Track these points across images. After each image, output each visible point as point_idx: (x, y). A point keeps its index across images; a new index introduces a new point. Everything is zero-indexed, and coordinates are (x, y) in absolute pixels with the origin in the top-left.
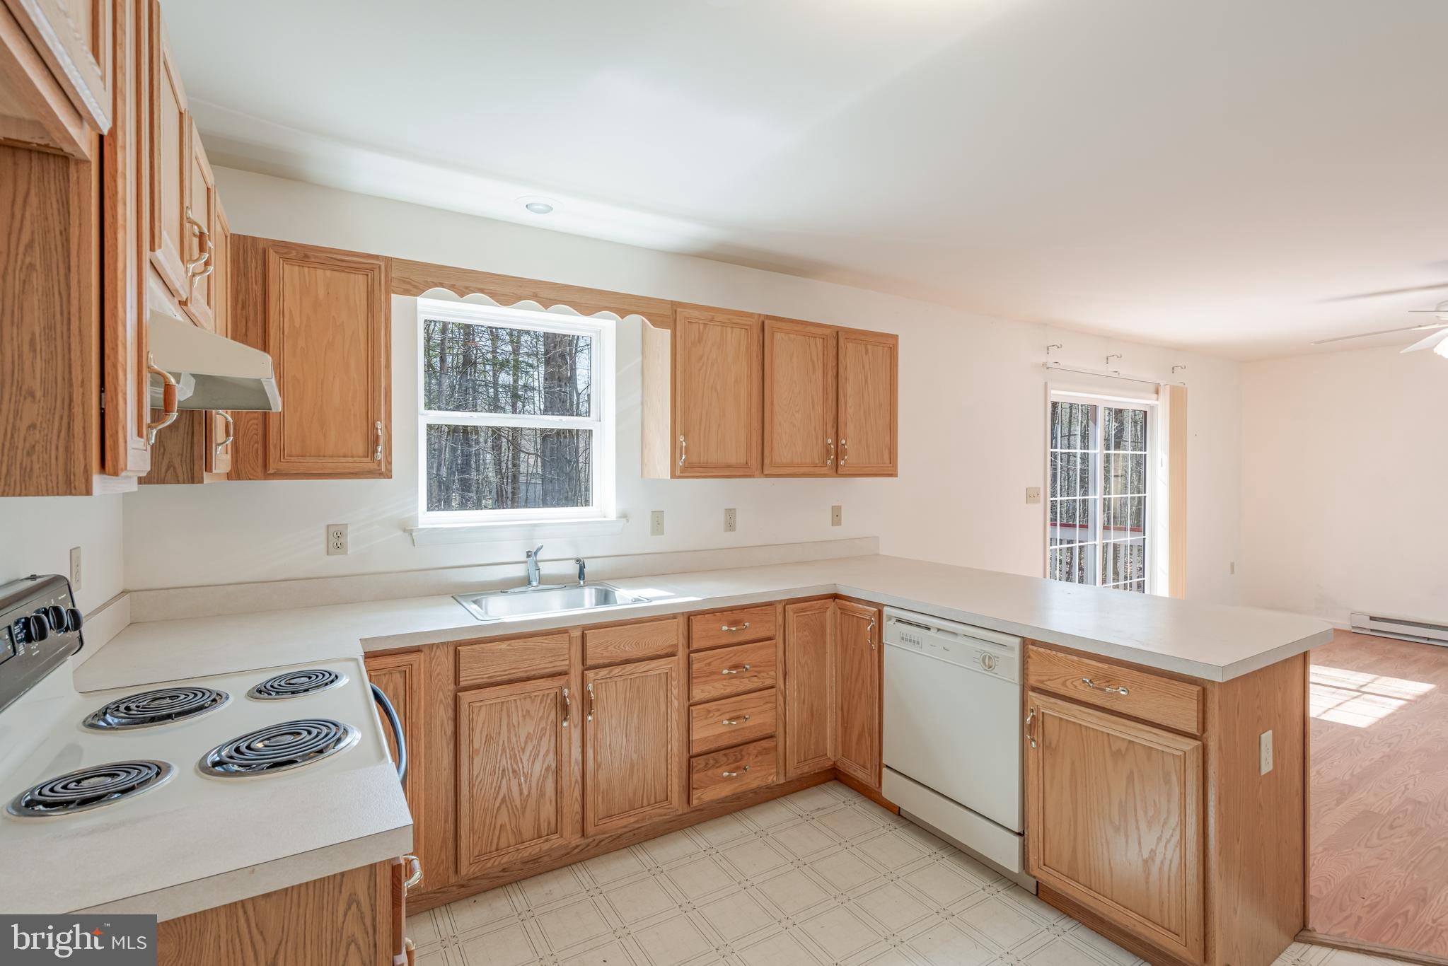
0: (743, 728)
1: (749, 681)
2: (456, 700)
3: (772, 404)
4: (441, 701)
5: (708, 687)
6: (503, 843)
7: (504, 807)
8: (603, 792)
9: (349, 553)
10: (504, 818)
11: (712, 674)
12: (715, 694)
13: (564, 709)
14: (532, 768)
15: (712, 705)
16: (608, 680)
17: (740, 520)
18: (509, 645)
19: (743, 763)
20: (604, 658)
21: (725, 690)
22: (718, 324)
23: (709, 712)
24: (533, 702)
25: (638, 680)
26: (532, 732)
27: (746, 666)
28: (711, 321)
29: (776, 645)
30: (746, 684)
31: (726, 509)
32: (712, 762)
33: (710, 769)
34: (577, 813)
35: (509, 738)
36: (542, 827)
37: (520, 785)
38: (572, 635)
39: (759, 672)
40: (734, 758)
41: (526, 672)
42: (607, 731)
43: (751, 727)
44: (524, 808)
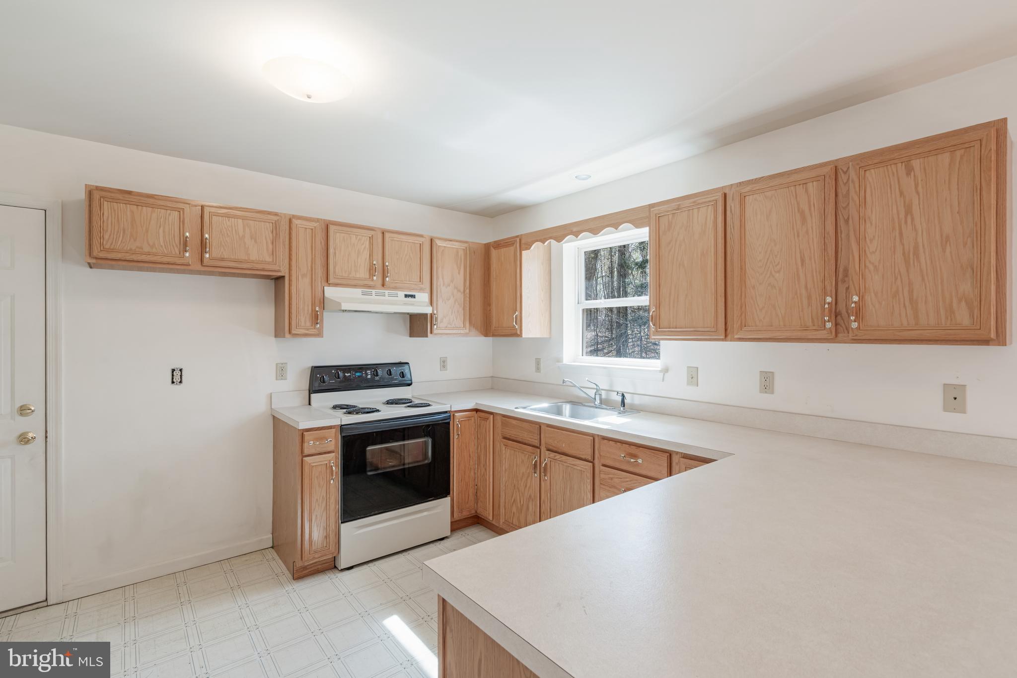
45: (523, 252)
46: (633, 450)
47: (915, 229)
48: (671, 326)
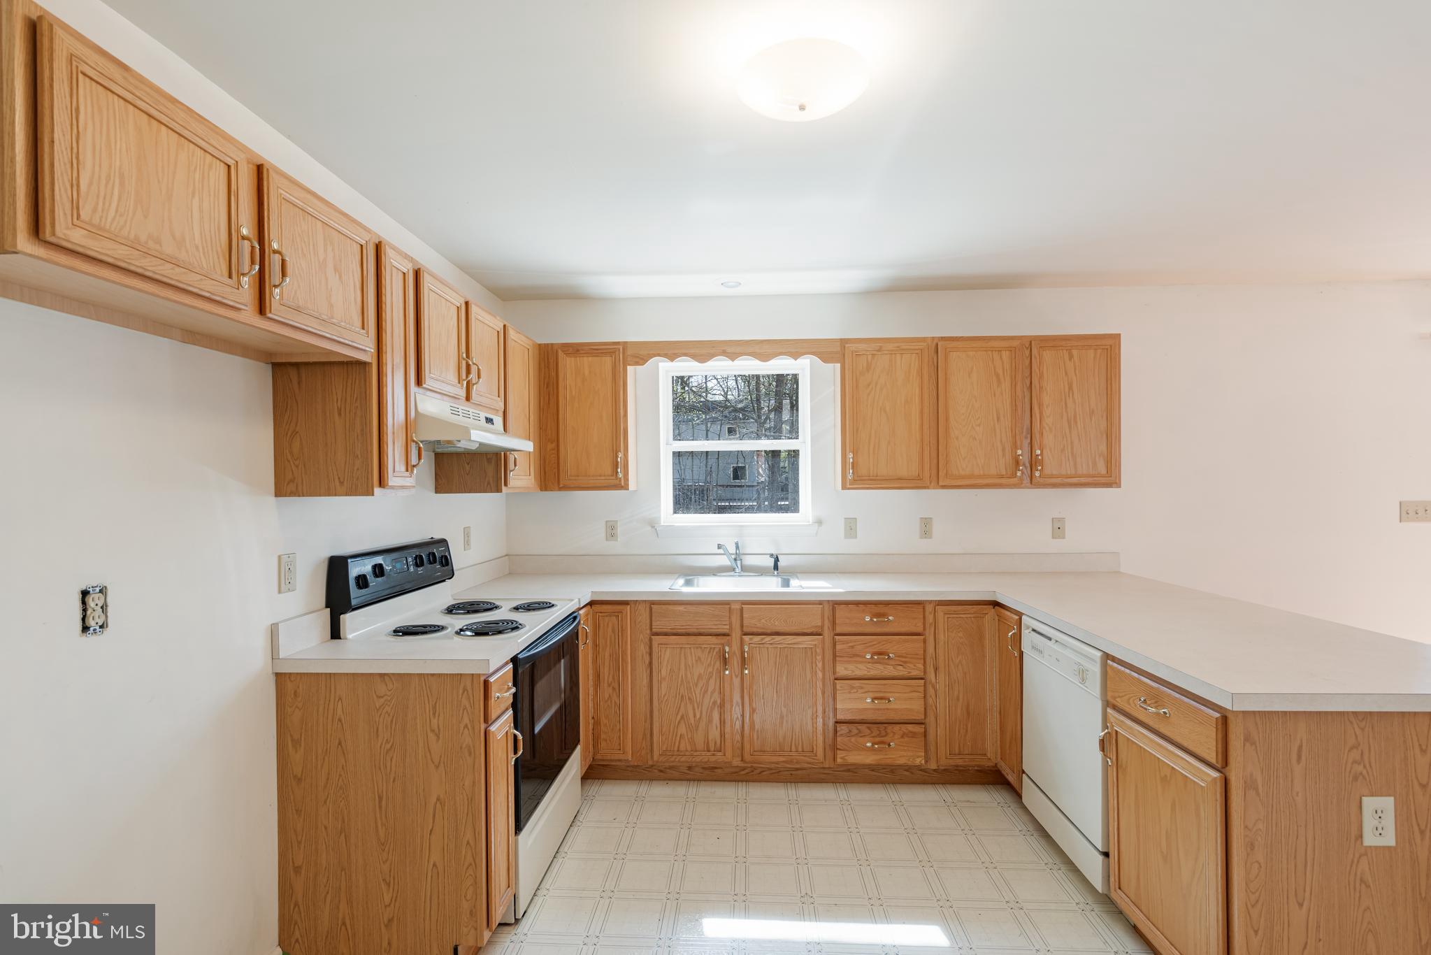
0: (887, 709)
1: (894, 668)
2: (651, 640)
3: (947, 419)
4: (642, 640)
5: (851, 667)
6: (682, 748)
7: (682, 722)
8: (758, 731)
9: (619, 539)
10: (682, 729)
11: (855, 656)
12: (858, 673)
13: (725, 661)
14: (703, 699)
15: (857, 683)
16: (761, 646)
17: (937, 529)
18: (685, 608)
19: (886, 739)
20: (757, 628)
21: (869, 672)
22: (886, 352)
23: (853, 688)
24: (703, 651)
25: (786, 649)
26: (702, 672)
27: (891, 655)
28: (879, 351)
29: (925, 641)
30: (889, 671)
31: (921, 518)
32: (855, 731)
33: (853, 736)
34: (738, 741)
35: (686, 675)
36: (710, 745)
37: (694, 710)
38: (733, 607)
39: (905, 662)
40: (878, 732)
41: (697, 629)
42: (761, 683)
43: (895, 710)
44: (697, 727)
45: (628, 367)
46: (881, 609)
47: (1074, 402)
48: (871, 475)
